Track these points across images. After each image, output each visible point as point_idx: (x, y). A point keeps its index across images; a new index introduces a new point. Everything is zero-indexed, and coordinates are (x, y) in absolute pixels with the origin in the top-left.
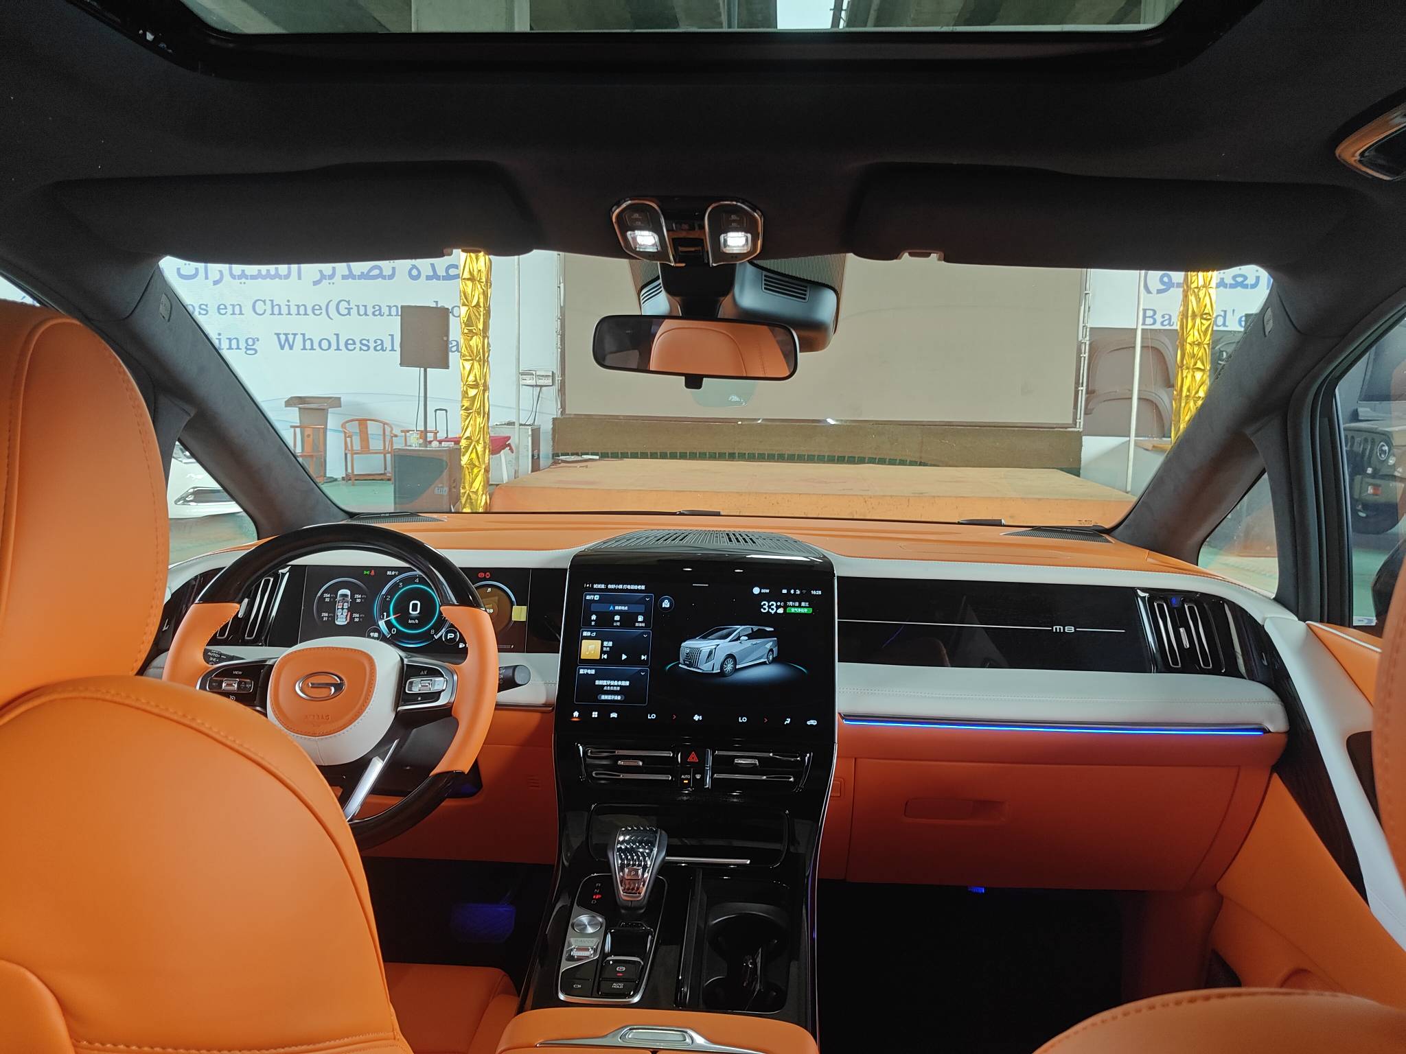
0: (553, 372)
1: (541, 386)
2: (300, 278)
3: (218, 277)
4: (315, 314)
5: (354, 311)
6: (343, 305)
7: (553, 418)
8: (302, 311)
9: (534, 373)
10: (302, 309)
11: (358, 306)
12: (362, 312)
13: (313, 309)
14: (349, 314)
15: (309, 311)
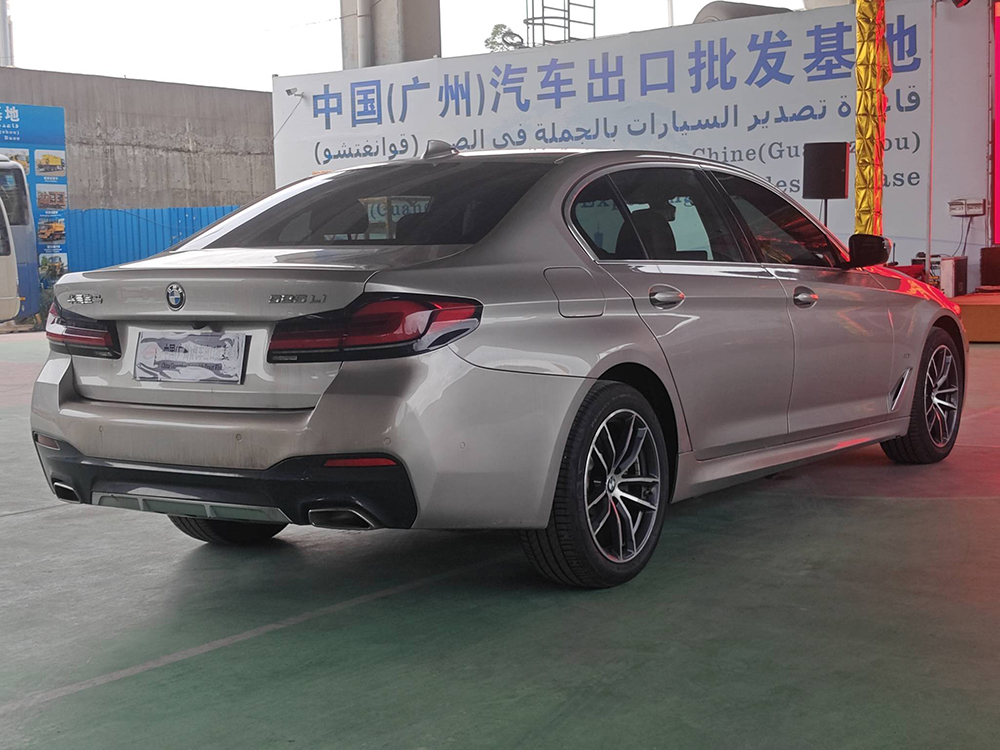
0: (984, 201)
1: (972, 216)
2: (736, 125)
3: (663, 131)
4: (749, 159)
5: (785, 153)
6: (776, 148)
7: (983, 250)
8: (737, 157)
9: (964, 202)
10: (737, 154)
11: (789, 148)
12: (793, 153)
13: (748, 154)
14: (781, 156)
15: (744, 156)
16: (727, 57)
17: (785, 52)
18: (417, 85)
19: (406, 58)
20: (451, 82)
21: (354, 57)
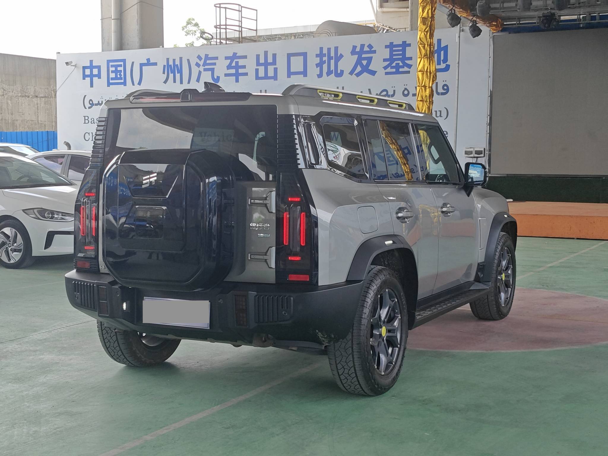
0: (485, 149)
1: (477, 157)
9: (473, 149)
16: (339, 58)
17: (372, 57)
18: (149, 63)
19: (143, 46)
20: (171, 63)
21: (109, 44)
